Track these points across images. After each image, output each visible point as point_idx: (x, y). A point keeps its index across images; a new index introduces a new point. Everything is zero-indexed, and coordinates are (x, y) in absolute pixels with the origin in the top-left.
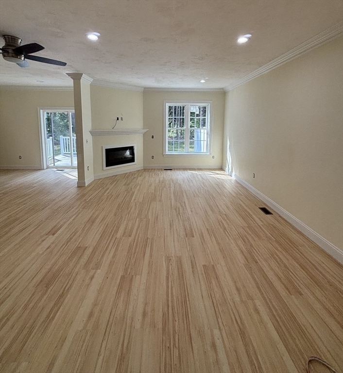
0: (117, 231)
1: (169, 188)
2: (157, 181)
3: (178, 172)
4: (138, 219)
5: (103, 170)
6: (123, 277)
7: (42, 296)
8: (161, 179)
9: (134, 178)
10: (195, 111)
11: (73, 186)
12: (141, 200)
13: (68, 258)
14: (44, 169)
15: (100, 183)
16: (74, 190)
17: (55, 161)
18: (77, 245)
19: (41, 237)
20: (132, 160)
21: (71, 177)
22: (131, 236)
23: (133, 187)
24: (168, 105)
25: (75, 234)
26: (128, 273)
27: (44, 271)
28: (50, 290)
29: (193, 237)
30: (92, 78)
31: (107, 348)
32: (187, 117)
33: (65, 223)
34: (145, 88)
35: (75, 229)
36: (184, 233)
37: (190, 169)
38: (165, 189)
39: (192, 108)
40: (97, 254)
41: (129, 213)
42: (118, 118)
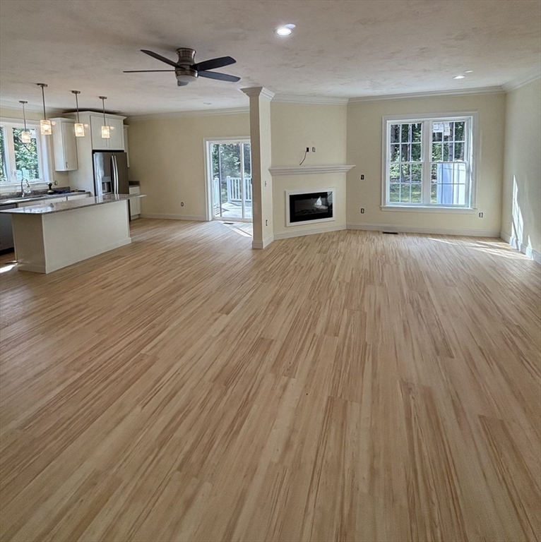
0: (315, 323)
1: (395, 266)
2: (372, 252)
3: (410, 239)
4: (346, 311)
5: (286, 226)
6: (331, 400)
7: (221, 397)
8: (379, 249)
9: (333, 242)
10: (442, 131)
11: (247, 247)
12: (348, 280)
13: (248, 351)
14: (208, 221)
15: (283, 246)
16: (247, 253)
17: (223, 210)
18: (258, 335)
19: (213, 314)
20: (328, 213)
21: (242, 234)
22: (338, 336)
23: (333, 257)
24: (390, 123)
25: (255, 318)
26: (339, 396)
27: (220, 362)
28: (230, 390)
29: (453, 357)
30: (273, 91)
31: (316, 507)
32: (426, 142)
33: (240, 299)
34: (350, 99)
35: (254, 310)
36: (433, 348)
37: (433, 235)
38: (387, 266)
39: (436, 127)
40: (288, 353)
41: (330, 298)
42: (308, 149)
